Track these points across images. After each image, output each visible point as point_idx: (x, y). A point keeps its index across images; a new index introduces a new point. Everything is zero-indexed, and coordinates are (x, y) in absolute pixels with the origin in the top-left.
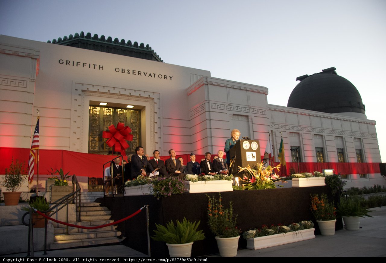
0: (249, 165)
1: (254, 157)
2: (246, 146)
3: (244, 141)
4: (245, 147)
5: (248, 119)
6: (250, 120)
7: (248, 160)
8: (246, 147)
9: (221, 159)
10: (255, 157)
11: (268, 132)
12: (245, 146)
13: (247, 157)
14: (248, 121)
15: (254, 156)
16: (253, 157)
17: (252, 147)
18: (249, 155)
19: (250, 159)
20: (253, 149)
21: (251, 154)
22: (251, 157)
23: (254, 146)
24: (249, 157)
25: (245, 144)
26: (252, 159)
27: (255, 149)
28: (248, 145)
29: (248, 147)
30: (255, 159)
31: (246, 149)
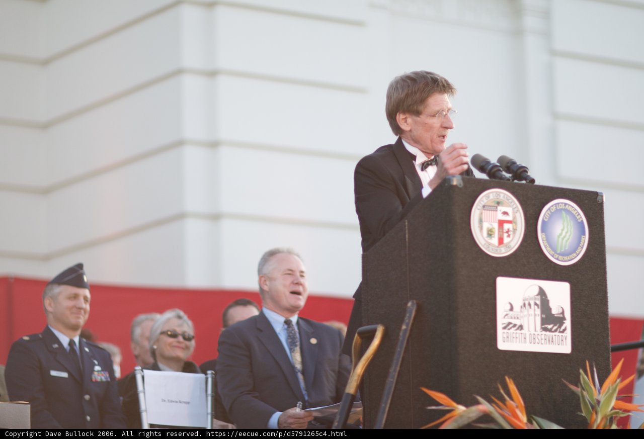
0: (512, 387)
1: (560, 321)
2: (496, 226)
3: (484, 186)
4: (490, 234)
7: (506, 342)
8: (495, 241)
9: (288, 323)
10: (568, 324)
12: (486, 225)
13: (501, 321)
15: (555, 311)
16: (550, 320)
17: (543, 240)
18: (517, 308)
19: (523, 335)
20: (551, 255)
21: (531, 299)
22: (532, 319)
23: (562, 237)
24: (514, 321)
25: (486, 214)
26: (539, 337)
27: (566, 258)
28: (516, 223)
29: (511, 236)
30: (560, 334)
31: (499, 251)
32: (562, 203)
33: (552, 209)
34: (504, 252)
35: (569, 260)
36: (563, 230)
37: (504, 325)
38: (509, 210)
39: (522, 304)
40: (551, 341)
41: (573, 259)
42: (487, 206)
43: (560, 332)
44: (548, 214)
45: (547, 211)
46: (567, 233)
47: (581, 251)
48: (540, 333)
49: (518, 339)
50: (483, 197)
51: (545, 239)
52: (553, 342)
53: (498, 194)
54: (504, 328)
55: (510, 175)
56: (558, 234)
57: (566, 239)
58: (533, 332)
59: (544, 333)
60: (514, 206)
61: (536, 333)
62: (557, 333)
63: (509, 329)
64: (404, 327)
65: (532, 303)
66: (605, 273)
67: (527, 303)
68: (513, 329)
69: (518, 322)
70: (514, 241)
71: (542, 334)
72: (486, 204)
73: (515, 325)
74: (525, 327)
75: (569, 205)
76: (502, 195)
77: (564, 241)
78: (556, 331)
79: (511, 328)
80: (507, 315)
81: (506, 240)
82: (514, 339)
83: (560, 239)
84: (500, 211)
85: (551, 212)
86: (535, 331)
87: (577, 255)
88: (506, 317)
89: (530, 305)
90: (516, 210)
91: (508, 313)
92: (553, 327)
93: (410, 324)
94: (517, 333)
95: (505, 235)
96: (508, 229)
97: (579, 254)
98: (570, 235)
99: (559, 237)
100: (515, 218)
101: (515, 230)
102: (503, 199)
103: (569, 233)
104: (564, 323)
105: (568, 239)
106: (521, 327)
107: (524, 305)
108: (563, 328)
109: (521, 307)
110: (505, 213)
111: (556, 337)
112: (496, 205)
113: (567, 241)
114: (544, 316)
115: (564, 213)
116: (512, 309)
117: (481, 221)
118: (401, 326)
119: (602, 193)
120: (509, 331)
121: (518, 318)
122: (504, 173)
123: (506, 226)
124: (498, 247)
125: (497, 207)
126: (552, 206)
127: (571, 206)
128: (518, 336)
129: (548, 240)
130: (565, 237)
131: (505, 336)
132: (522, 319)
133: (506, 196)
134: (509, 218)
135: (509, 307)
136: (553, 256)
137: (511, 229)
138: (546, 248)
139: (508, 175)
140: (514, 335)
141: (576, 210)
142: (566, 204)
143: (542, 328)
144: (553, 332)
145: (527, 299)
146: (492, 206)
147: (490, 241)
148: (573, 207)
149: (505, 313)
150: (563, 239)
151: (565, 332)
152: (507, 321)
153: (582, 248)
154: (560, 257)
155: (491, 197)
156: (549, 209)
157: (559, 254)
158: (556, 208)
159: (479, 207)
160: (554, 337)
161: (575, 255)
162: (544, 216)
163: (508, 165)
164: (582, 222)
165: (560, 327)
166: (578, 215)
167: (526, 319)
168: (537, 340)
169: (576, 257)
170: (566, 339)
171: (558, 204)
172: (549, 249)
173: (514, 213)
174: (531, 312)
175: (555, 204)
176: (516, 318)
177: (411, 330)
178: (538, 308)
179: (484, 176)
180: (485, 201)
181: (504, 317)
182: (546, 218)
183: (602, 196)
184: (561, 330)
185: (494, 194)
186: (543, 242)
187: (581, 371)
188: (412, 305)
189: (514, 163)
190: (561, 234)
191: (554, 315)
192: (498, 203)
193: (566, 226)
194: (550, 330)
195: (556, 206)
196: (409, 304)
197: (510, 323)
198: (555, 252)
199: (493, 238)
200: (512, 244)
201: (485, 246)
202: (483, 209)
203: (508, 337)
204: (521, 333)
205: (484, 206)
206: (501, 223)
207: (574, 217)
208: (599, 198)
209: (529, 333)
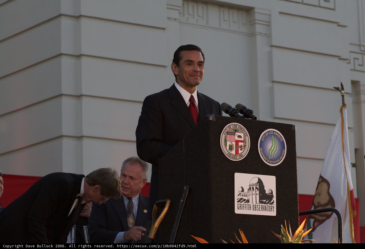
1: (270, 197)
2: (234, 143)
3: (227, 121)
4: (231, 148)
5: (252, 23)
6: (259, 28)
7: (240, 209)
10: (274, 199)
11: (337, 89)
12: (228, 143)
13: (237, 198)
14: (252, 35)
15: (267, 193)
16: (264, 197)
17: (261, 152)
18: (246, 190)
19: (249, 205)
20: (265, 160)
21: (254, 185)
22: (254, 196)
23: (272, 150)
24: (244, 198)
25: (228, 137)
26: (258, 207)
27: (274, 162)
28: (245, 142)
29: (243, 149)
30: (270, 205)
31: (236, 158)
32: (272, 131)
33: (266, 134)
34: (239, 159)
35: (276, 163)
36: (272, 146)
37: (238, 200)
38: (242, 135)
39: (248, 188)
40: (265, 209)
41: (278, 163)
42: (229, 132)
43: (270, 204)
44: (264, 137)
45: (263, 135)
46: (274, 148)
47: (282, 158)
48: (259, 205)
49: (246, 208)
50: (227, 127)
51: (262, 151)
52: (266, 209)
53: (236, 126)
54: (238, 202)
55: (243, 115)
56: (270, 149)
57: (274, 151)
58: (255, 204)
59: (261, 204)
60: (245, 132)
61: (257, 205)
62: (268, 205)
63: (241, 202)
64: (182, 201)
65: (254, 187)
66: (296, 170)
67: (251, 187)
68: (244, 202)
69: (246, 198)
70: (244, 152)
71: (260, 205)
72: (229, 131)
73: (245, 200)
74: (251, 201)
75: (276, 132)
76: (238, 126)
77: (273, 152)
78: (268, 203)
79: (242, 202)
80: (240, 194)
81: (240, 152)
82: (244, 208)
83: (271, 151)
84: (237, 135)
85: (265, 136)
86: (256, 203)
87: (280, 161)
88: (240, 195)
89: (253, 188)
90: (246, 135)
91: (240, 193)
92: (266, 201)
93: (186, 199)
94: (245, 204)
95: (240, 149)
96: (241, 145)
97: (281, 160)
98: (276, 149)
99: (270, 150)
100: (245, 139)
101: (245, 146)
102: (239, 128)
103: (276, 148)
104: (273, 199)
105: (275, 151)
106: (248, 201)
107: (250, 188)
108: (272, 201)
109: (248, 190)
110: (240, 137)
111: (268, 206)
112: (234, 132)
113: (274, 152)
114: (261, 195)
115: (273, 136)
116: (243, 191)
117: (226, 141)
118: (180, 200)
119: (294, 125)
120: (241, 203)
121: (246, 196)
122: (239, 114)
123: (240, 144)
124: (235, 156)
125: (235, 134)
126: (266, 132)
127: (277, 133)
128: (246, 206)
129: (264, 152)
130: (273, 150)
131: (239, 206)
132: (248, 197)
133: (240, 127)
134: (242, 139)
135: (241, 189)
136: (266, 161)
137: (243, 145)
138: (262, 156)
139: (241, 115)
140: (244, 206)
141: (280, 135)
142: (274, 131)
143: (259, 202)
144: (267, 204)
145: (251, 185)
146: (232, 132)
147: (231, 152)
148: (278, 133)
149: (239, 193)
150: (272, 151)
151: (273, 204)
152: (240, 197)
153: (283, 157)
154: (271, 162)
155: (232, 127)
156: (265, 134)
157: (270, 160)
158: (269, 134)
159: (225, 133)
160: (267, 206)
161: (279, 160)
162: (262, 138)
163: (241, 109)
164: (283, 141)
165: (270, 201)
166: (281, 138)
167: (251, 196)
168: (257, 209)
169: (279, 162)
170: (273, 208)
171: (270, 131)
172: (263, 157)
173: (245, 136)
174: (254, 192)
175: (268, 132)
176: (245, 196)
177: (186, 202)
178: (258, 190)
179: (228, 115)
180: (228, 129)
181: (239, 196)
182: (263, 139)
183: (295, 127)
184: (271, 203)
185: (233, 125)
186: (261, 153)
187: (282, 226)
188: (186, 188)
189: (245, 108)
190: (271, 148)
191: (267, 194)
192: (236, 131)
193: (274, 144)
194: (265, 203)
195: (268, 133)
196: (185, 188)
197: (242, 199)
198: (268, 159)
199: (232, 151)
200: (243, 154)
201: (228, 155)
202: (227, 134)
203: (240, 207)
204: (248, 205)
205: (227, 132)
206: (237, 142)
207: (278, 139)
208: (293, 128)
209: (253, 204)
